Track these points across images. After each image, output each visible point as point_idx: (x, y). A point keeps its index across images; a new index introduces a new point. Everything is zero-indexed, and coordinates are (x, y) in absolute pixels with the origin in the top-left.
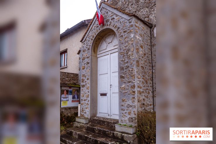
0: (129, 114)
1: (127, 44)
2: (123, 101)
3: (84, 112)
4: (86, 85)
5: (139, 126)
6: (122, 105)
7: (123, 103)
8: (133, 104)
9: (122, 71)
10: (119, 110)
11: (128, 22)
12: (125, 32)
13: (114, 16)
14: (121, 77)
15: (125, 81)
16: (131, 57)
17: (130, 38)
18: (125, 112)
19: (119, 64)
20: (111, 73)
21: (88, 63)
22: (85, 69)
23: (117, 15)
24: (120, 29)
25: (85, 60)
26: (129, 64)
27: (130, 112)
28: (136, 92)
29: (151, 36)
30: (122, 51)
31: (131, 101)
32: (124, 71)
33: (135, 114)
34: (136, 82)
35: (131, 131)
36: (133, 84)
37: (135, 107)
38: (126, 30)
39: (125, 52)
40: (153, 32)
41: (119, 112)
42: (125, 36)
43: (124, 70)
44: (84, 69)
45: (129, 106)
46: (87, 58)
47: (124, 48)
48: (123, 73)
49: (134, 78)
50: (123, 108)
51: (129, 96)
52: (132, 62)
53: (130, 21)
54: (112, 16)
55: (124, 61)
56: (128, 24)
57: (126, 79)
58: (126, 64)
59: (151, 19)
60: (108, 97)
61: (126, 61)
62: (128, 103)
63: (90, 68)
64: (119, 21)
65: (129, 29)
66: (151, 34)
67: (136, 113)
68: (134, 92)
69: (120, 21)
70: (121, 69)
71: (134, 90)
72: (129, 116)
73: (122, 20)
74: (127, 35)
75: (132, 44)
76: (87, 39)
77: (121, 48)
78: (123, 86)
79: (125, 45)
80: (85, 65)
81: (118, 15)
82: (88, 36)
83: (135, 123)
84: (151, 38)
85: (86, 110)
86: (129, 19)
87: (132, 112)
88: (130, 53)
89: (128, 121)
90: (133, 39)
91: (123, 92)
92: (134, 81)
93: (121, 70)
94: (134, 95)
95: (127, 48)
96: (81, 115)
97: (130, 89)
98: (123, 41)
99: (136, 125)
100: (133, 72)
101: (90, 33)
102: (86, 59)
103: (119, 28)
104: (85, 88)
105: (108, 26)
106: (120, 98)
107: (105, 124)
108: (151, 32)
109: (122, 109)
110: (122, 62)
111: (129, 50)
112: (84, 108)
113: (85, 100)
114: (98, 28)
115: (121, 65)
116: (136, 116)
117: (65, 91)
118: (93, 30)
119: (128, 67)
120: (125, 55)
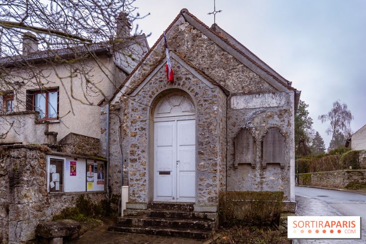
0: (209, 194)
1: (208, 116)
2: (201, 180)
3: (136, 196)
4: (139, 159)
5: (220, 204)
6: (200, 185)
7: (201, 183)
8: (214, 183)
9: (201, 146)
10: (196, 189)
11: (210, 90)
12: (205, 101)
13: (190, 76)
14: (199, 153)
15: (204, 158)
16: (213, 132)
17: (213, 110)
18: (203, 192)
19: (197, 138)
20: (178, 146)
21: (143, 129)
22: (137, 137)
23: (194, 77)
24: (199, 95)
25: (137, 124)
26: (210, 140)
27: (211, 192)
28: (218, 171)
29: (227, 106)
30: (201, 123)
31: (211, 180)
32: (204, 147)
33: (216, 194)
34: (219, 160)
35: (214, 209)
36: (214, 162)
37: (216, 186)
38: (207, 99)
39: (206, 125)
40: (230, 101)
41: (196, 192)
42: (206, 106)
43: (203, 145)
44: (135, 136)
45: (209, 185)
46: (141, 121)
47: (205, 120)
48: (202, 149)
49: (217, 155)
50: (201, 187)
51: (209, 174)
52: (214, 137)
53: (214, 90)
54: (186, 74)
55: (204, 135)
56: (210, 92)
57: (206, 156)
58: (207, 140)
59: (228, 86)
60: (172, 176)
61: (206, 136)
62: (208, 182)
63: (147, 137)
64: (197, 84)
65: (211, 99)
66: (227, 103)
67: (218, 192)
68: (215, 170)
69: (199, 85)
70: (199, 143)
71: (215, 169)
72: (209, 196)
73: (202, 85)
74: (209, 105)
75: (215, 117)
76: (140, 93)
77: (201, 119)
78: (202, 163)
79: (206, 117)
80: (137, 131)
81: (196, 77)
82: (142, 90)
83: (216, 202)
84: (227, 108)
85: (140, 193)
86: (212, 87)
87: (213, 192)
88: (212, 127)
89: (207, 201)
90: (216, 112)
91: (202, 170)
92: (216, 159)
93: (199, 145)
94: (215, 173)
95: (208, 120)
96: (131, 200)
97: (211, 167)
98: (202, 111)
99: (217, 204)
100: (215, 149)
101: (146, 86)
102: (139, 123)
103: (197, 94)
104: (137, 163)
105: (180, 86)
106: (197, 177)
107: (174, 208)
108: (227, 102)
109: (200, 189)
110: (200, 136)
111: (210, 124)
112: (136, 190)
113: (137, 180)
114: (162, 84)
115: (200, 140)
116: (217, 196)
117: (90, 166)
118: (152, 84)
119: (209, 142)
120: (205, 128)
